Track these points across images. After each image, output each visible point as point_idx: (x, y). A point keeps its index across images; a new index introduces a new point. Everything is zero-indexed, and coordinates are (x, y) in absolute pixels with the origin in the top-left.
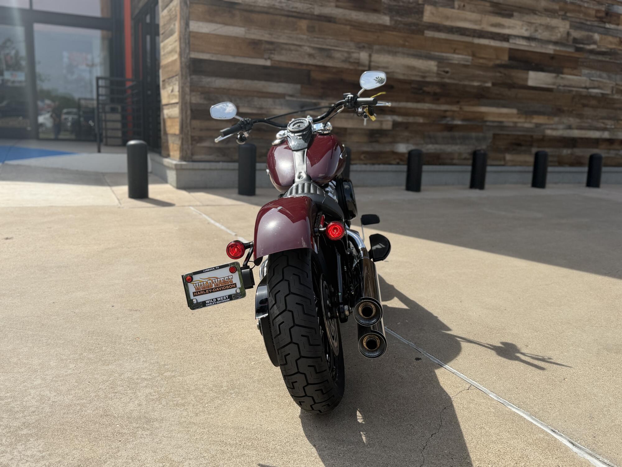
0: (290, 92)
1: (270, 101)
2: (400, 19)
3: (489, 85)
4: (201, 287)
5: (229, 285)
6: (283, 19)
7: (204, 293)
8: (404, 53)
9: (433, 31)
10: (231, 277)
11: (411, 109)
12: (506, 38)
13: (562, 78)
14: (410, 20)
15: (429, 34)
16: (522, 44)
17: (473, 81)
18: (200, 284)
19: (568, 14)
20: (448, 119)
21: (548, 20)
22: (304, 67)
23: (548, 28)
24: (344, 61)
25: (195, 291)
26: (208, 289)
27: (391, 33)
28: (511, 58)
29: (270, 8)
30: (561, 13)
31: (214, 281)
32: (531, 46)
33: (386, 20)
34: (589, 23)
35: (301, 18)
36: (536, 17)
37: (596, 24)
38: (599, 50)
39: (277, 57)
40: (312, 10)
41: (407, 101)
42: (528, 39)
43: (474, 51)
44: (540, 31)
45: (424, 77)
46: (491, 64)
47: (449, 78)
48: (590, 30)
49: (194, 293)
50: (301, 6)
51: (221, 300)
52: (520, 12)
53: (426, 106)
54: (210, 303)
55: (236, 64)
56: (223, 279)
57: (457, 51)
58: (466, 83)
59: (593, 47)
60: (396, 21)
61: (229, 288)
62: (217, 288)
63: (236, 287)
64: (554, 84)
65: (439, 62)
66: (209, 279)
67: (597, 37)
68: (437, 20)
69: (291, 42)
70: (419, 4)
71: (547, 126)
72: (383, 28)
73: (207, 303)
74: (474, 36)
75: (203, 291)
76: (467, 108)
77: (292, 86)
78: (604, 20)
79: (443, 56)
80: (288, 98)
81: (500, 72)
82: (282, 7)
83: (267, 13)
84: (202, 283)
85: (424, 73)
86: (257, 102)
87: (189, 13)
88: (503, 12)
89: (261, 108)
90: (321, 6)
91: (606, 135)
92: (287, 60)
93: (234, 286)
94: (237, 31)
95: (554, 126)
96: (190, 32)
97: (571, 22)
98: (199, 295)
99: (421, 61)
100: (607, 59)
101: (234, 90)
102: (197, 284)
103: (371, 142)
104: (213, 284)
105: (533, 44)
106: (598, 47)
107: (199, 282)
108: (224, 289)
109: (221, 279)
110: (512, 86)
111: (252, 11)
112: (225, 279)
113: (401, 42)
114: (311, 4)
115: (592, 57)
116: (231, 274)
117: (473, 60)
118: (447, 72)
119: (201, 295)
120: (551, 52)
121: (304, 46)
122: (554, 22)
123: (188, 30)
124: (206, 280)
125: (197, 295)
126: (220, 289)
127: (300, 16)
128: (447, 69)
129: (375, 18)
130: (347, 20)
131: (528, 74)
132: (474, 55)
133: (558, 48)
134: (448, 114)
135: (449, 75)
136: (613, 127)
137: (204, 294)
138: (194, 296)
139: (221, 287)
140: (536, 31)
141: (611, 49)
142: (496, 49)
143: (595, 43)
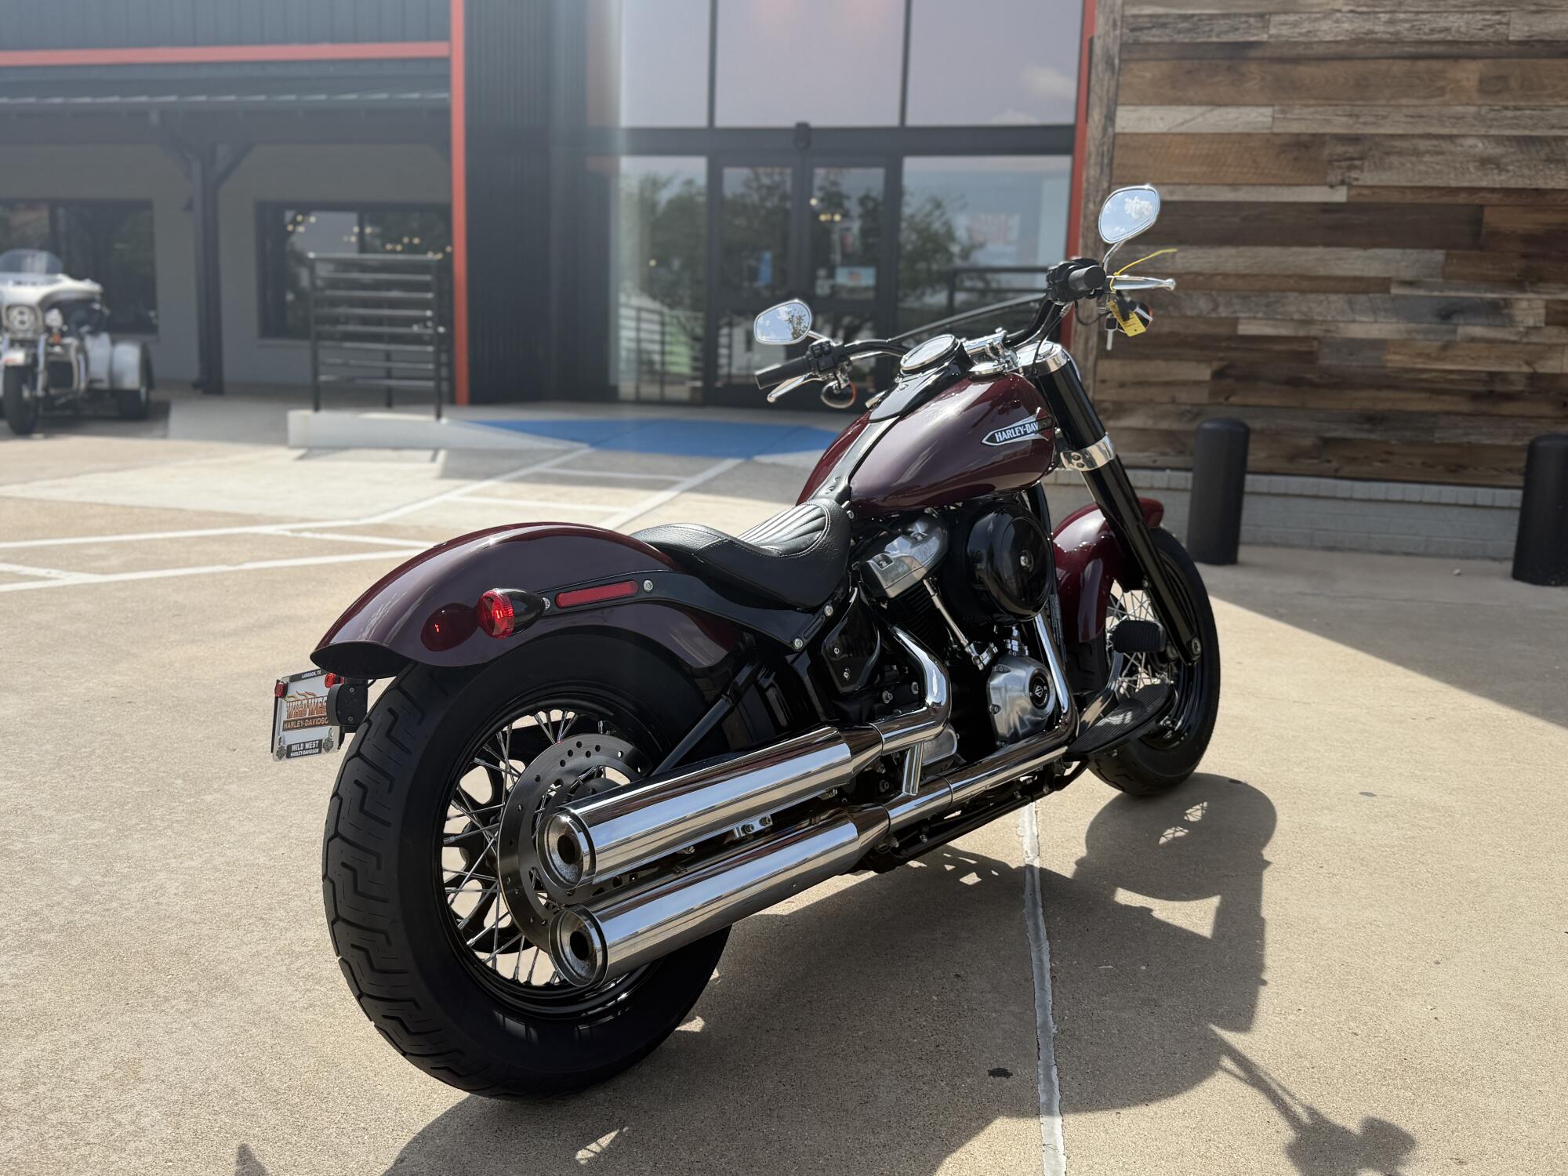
0: (1408, 275)
1: (1337, 301)
6: (1399, 68)
22: (1462, 199)
29: (1358, 41)
35: (1457, 58)
39: (1368, 177)
40: (1502, 29)
50: (1460, 24)
55: (1238, 206)
69: (1419, 130)
77: (1413, 254)
80: (1395, 290)
82: (1398, 33)
83: (1342, 58)
86: (1295, 305)
87: (1118, 86)
89: (1308, 322)
90: (1537, 12)
92: (1404, 183)
94: (1254, 118)
96: (1115, 135)
101: (1226, 276)
111: (1297, 60)
114: (1498, 13)
121: (1466, 136)
123: (1110, 130)
127: (1457, 51)
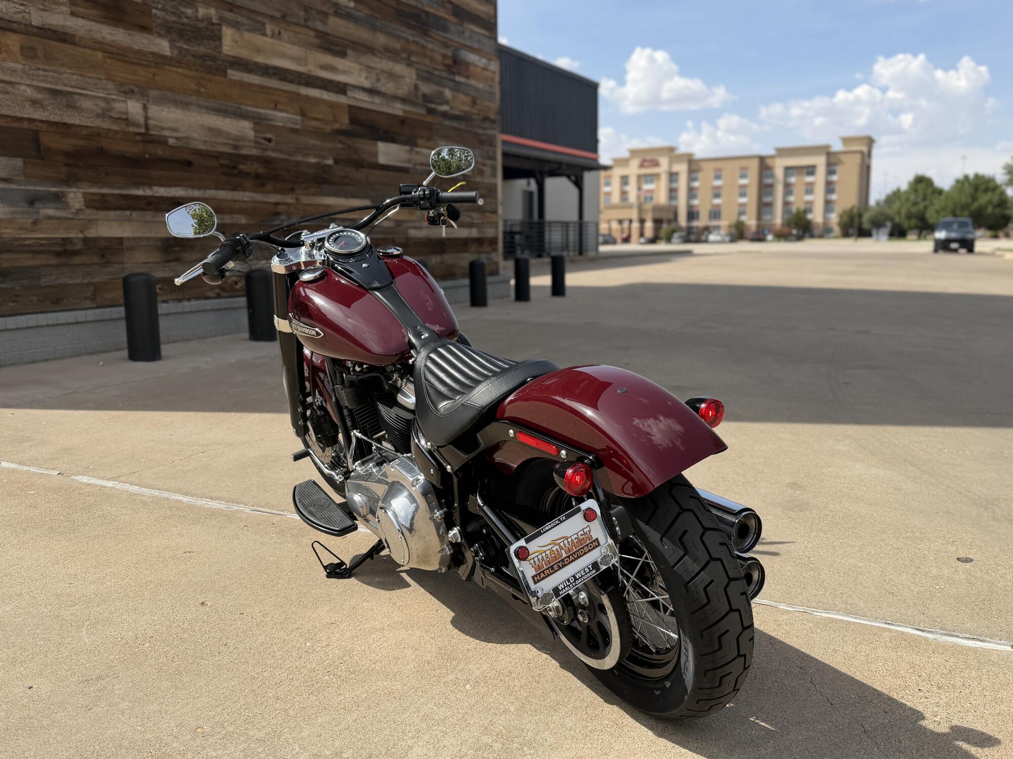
0: (3, 175)
2: (185, 47)
3: (330, 162)
4: (544, 562)
5: (587, 545)
7: (551, 572)
8: (200, 106)
9: (239, 70)
10: (588, 529)
11: (224, 200)
12: (342, 88)
13: (418, 153)
14: (202, 50)
15: (234, 75)
16: (363, 100)
17: (307, 155)
18: (540, 557)
19: (413, 58)
20: (283, 217)
21: (391, 64)
22: (25, 125)
23: (391, 76)
24: (101, 115)
25: (535, 573)
26: (557, 563)
27: (174, 69)
28: (353, 121)
30: (404, 55)
31: (562, 544)
32: (373, 103)
33: (163, 46)
34: (437, 73)
36: (376, 59)
37: (444, 74)
38: (452, 112)
40: (27, 16)
41: (217, 188)
42: (371, 91)
43: (304, 106)
44: (383, 81)
45: (236, 147)
46: (328, 128)
47: (274, 150)
48: (439, 84)
49: (533, 577)
51: (582, 576)
52: (355, 50)
53: (245, 196)
54: (565, 587)
56: (576, 536)
57: (278, 107)
58: (299, 158)
59: (445, 108)
60: (180, 49)
61: (590, 551)
62: (571, 557)
63: (599, 545)
64: (409, 161)
65: (256, 124)
66: (554, 543)
67: (448, 93)
68: (244, 53)
70: (213, 24)
71: (409, 224)
72: (160, 60)
73: (560, 589)
74: (299, 84)
75: (548, 569)
76: (306, 200)
77: (4, 160)
78: (453, 70)
79: (260, 113)
81: (341, 142)
84: (544, 555)
85: (237, 141)
88: (333, 47)
90: (44, 10)
91: (474, 233)
93: (596, 544)
95: (417, 224)
97: (417, 69)
98: (543, 578)
99: (228, 120)
100: (462, 125)
102: (536, 559)
103: (167, 261)
104: (563, 552)
105: (377, 100)
106: (452, 108)
107: (538, 554)
108: (581, 554)
109: (573, 538)
110: (360, 164)
112: (579, 536)
113: (193, 86)
114: (22, 5)
115: (447, 123)
116: (588, 524)
117: (302, 121)
118: (269, 140)
119: (546, 577)
120: (400, 113)
121: (20, 84)
122: (398, 68)
124: (549, 547)
125: (541, 580)
126: (576, 557)
128: (269, 136)
129: (145, 41)
130: (96, 42)
131: (376, 145)
132: (303, 114)
133: (407, 108)
134: (281, 208)
135: (272, 144)
136: (480, 221)
137: (551, 574)
138: (535, 583)
139: (576, 551)
140: (378, 80)
141: (466, 112)
142: (332, 105)
143: (447, 102)
